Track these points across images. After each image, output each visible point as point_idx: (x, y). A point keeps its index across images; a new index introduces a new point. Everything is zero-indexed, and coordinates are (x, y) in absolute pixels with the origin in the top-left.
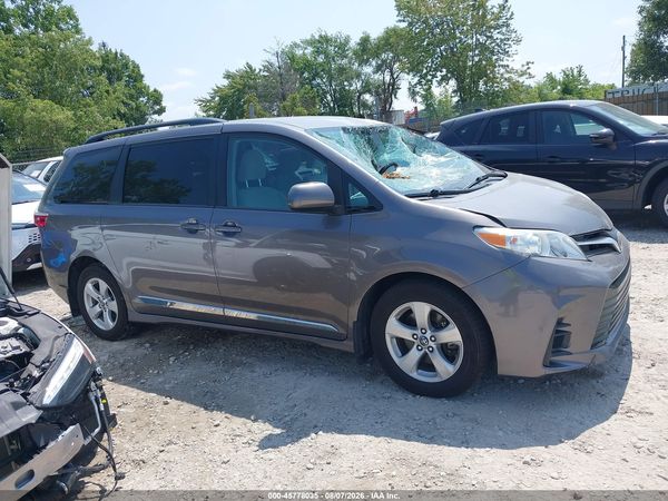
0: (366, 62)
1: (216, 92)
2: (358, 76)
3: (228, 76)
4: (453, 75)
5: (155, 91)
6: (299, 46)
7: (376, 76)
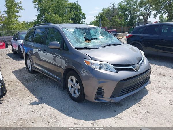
0: (142, 7)
1: (99, 14)
2: (139, 11)
3: (103, 10)
4: (168, 12)
5: (84, 13)
6: (123, 2)
7: (144, 11)
